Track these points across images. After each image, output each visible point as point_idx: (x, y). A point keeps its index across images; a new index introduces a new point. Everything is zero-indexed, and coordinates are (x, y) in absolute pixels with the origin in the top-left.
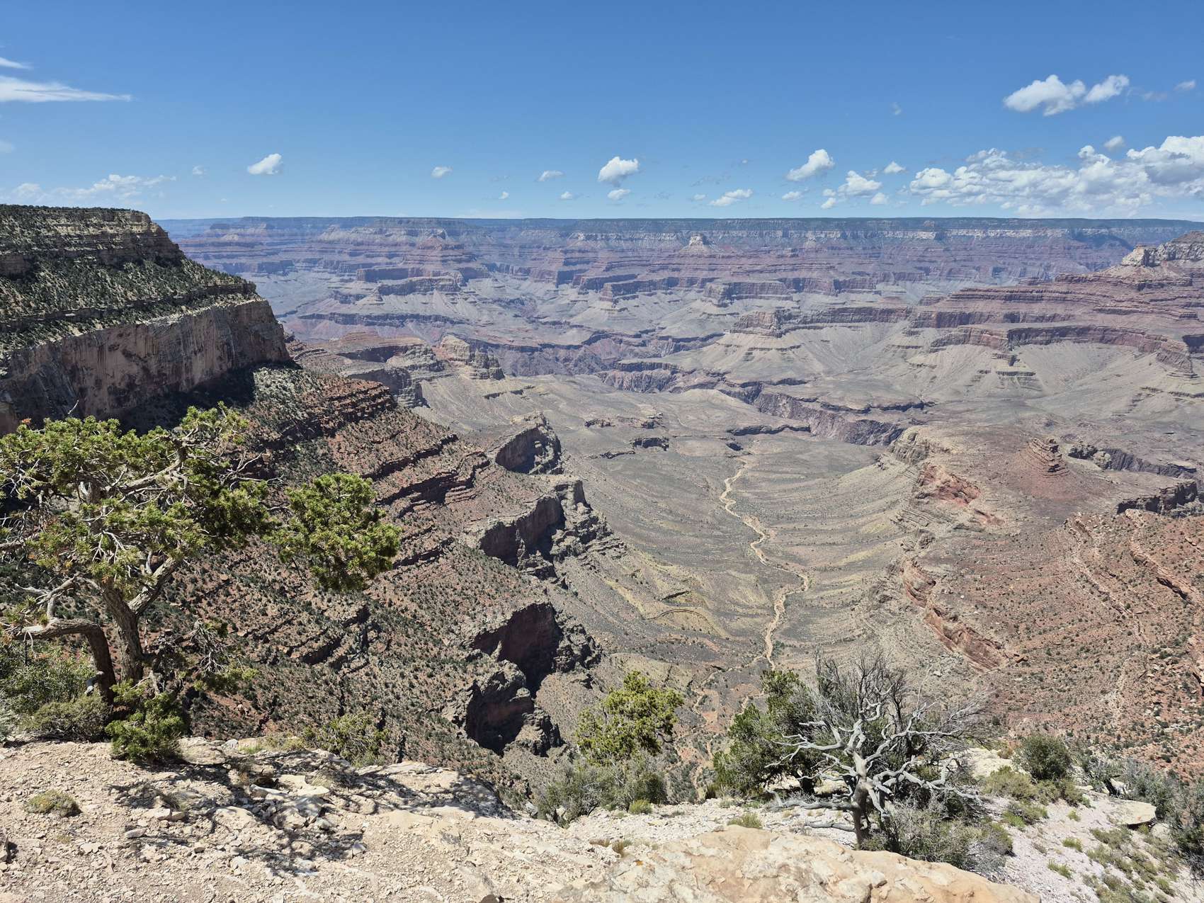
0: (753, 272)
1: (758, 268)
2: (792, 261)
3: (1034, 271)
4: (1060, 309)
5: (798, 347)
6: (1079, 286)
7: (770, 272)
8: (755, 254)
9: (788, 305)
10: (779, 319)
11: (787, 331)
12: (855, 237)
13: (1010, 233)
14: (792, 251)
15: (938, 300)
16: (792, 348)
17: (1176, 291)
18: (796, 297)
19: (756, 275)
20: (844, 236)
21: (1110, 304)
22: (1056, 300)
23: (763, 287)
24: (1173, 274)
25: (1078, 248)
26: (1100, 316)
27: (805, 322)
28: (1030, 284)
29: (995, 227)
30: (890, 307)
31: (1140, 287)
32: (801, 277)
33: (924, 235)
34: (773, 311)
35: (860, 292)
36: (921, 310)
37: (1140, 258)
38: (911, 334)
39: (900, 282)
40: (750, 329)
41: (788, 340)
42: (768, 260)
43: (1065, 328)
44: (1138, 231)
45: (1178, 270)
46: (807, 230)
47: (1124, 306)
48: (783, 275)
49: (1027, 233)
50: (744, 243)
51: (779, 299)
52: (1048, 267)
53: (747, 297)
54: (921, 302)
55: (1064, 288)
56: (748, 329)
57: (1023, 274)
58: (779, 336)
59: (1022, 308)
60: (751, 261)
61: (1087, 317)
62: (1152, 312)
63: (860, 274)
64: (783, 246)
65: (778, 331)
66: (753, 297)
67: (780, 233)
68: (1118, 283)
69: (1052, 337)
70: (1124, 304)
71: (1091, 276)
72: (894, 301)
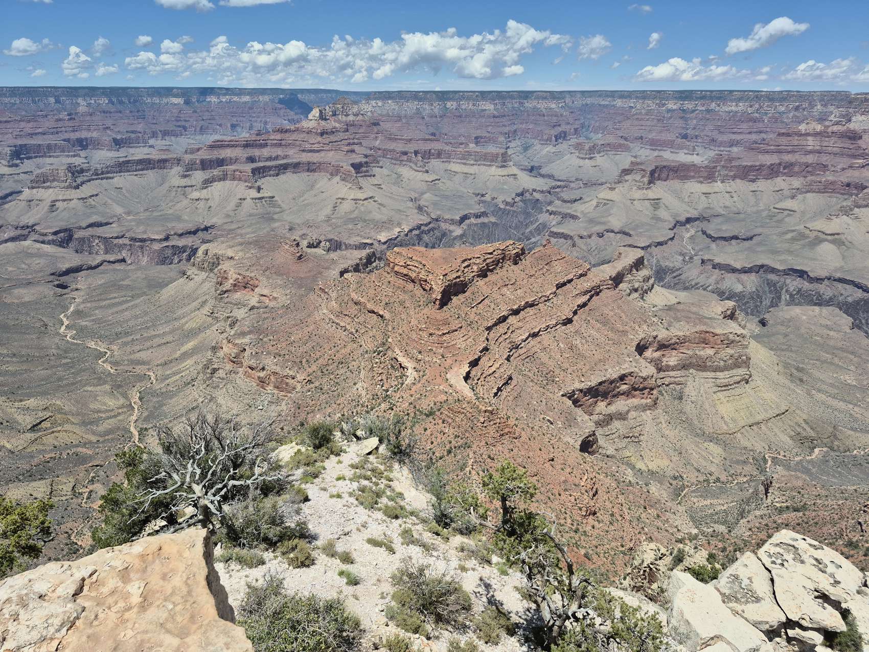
0: (36, 134)
1: (40, 130)
2: (71, 124)
3: (258, 126)
4: (279, 152)
5: (97, 195)
6: (287, 135)
7: (52, 134)
8: (33, 119)
9: (77, 161)
10: (73, 174)
11: (83, 183)
12: (121, 102)
13: (236, 99)
14: (69, 115)
15: (198, 150)
16: (93, 196)
17: (341, 135)
18: (83, 153)
19: (40, 137)
20: (111, 102)
21: (308, 146)
22: (275, 145)
23: (49, 147)
24: (337, 125)
25: (281, 109)
26: (304, 154)
27: (97, 175)
28: (257, 135)
29: (225, 95)
30: (164, 157)
31: (322, 134)
32: (83, 137)
33: (175, 100)
34: (65, 167)
35: (136, 147)
36: (188, 158)
37: (318, 115)
38: (185, 176)
39: (166, 138)
40: (48, 184)
41: (86, 190)
42: (48, 124)
43: (285, 164)
44: (313, 96)
45: (339, 122)
46: (77, 97)
47: (316, 147)
48: (66, 136)
49: (246, 98)
50: (19, 109)
51: (68, 156)
52: (266, 123)
53: (36, 157)
54: (186, 152)
55: (279, 136)
56: (45, 185)
57: (251, 128)
58: (77, 187)
59: (256, 152)
60: (31, 125)
61: (296, 156)
62: (332, 150)
63: (132, 132)
64: (59, 111)
65: (75, 184)
66: (42, 156)
67: (52, 100)
68: (309, 132)
69: (279, 170)
70: (315, 145)
71: (292, 128)
72: (166, 153)
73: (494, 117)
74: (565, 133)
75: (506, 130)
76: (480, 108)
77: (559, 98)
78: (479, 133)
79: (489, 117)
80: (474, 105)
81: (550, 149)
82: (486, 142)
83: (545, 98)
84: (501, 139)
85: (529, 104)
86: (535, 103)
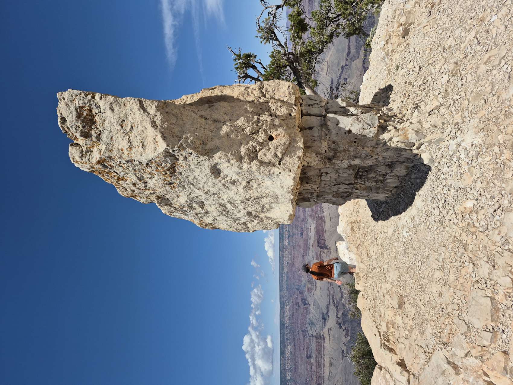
73: (295, 345)
74: (302, 299)
75: (302, 337)
76: (290, 355)
77: (284, 305)
78: (304, 356)
79: (295, 349)
80: (288, 360)
81: (311, 308)
82: (310, 351)
83: (284, 313)
84: (307, 340)
85: (287, 323)
86: (286, 319)
